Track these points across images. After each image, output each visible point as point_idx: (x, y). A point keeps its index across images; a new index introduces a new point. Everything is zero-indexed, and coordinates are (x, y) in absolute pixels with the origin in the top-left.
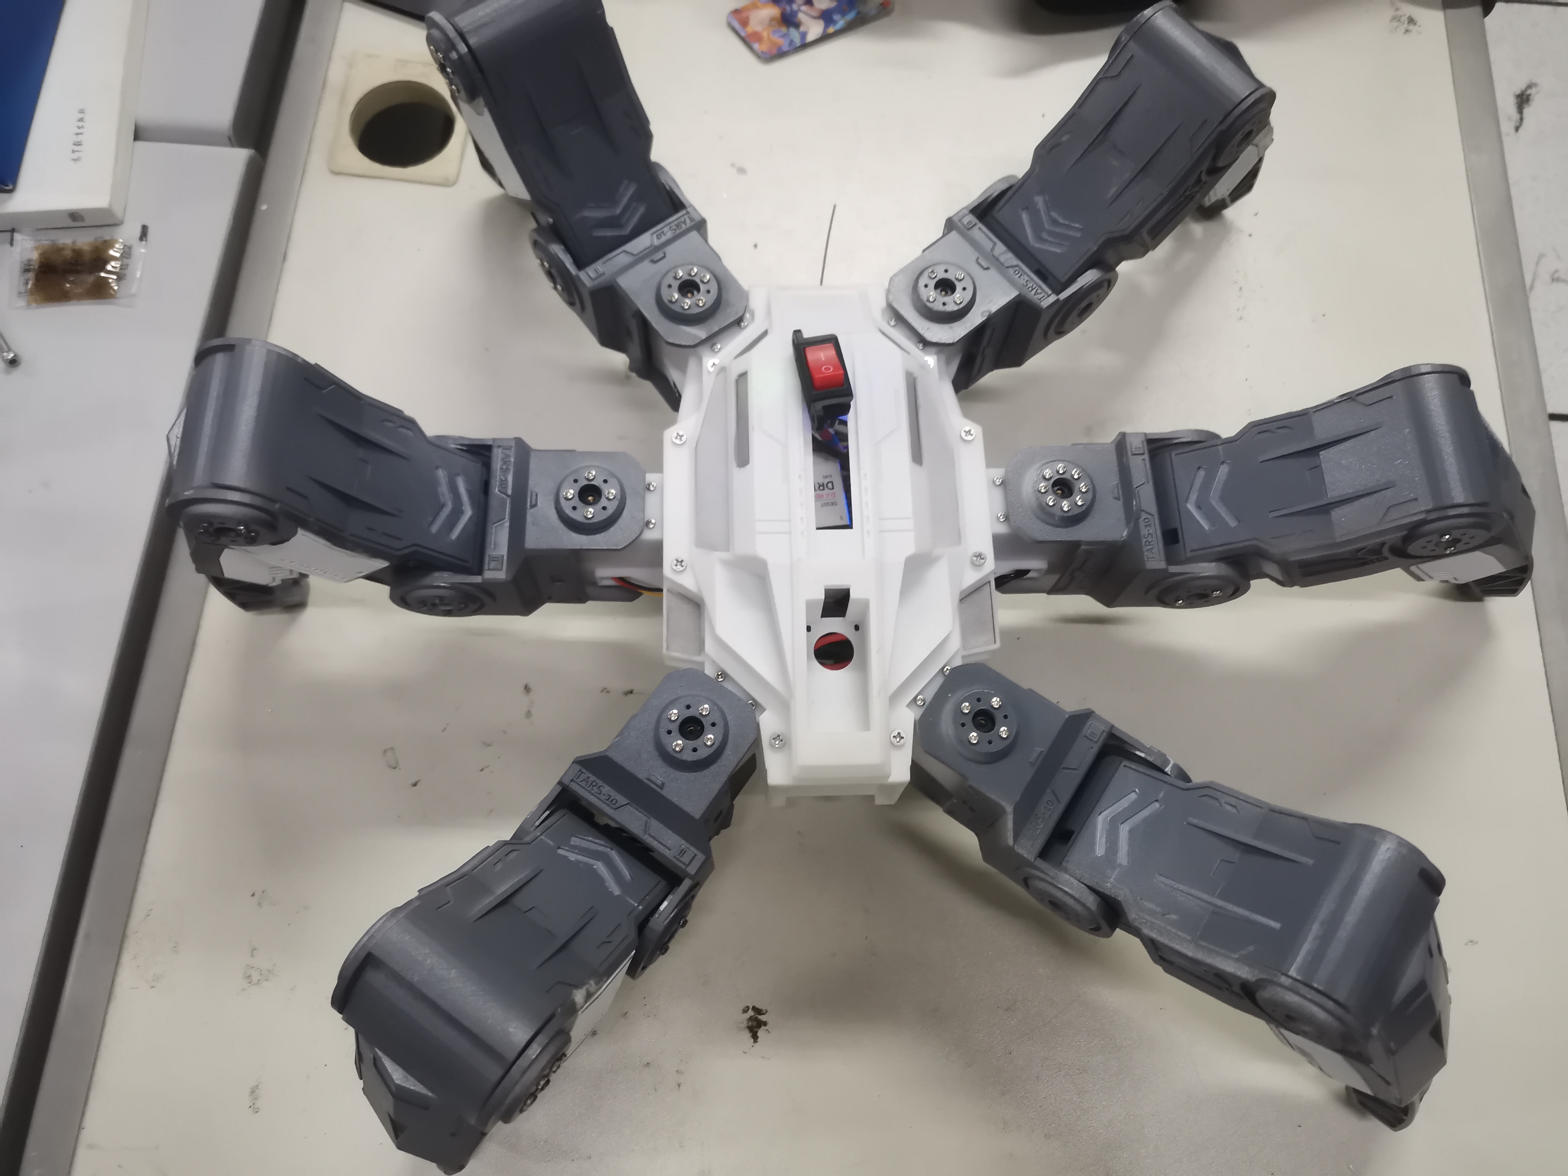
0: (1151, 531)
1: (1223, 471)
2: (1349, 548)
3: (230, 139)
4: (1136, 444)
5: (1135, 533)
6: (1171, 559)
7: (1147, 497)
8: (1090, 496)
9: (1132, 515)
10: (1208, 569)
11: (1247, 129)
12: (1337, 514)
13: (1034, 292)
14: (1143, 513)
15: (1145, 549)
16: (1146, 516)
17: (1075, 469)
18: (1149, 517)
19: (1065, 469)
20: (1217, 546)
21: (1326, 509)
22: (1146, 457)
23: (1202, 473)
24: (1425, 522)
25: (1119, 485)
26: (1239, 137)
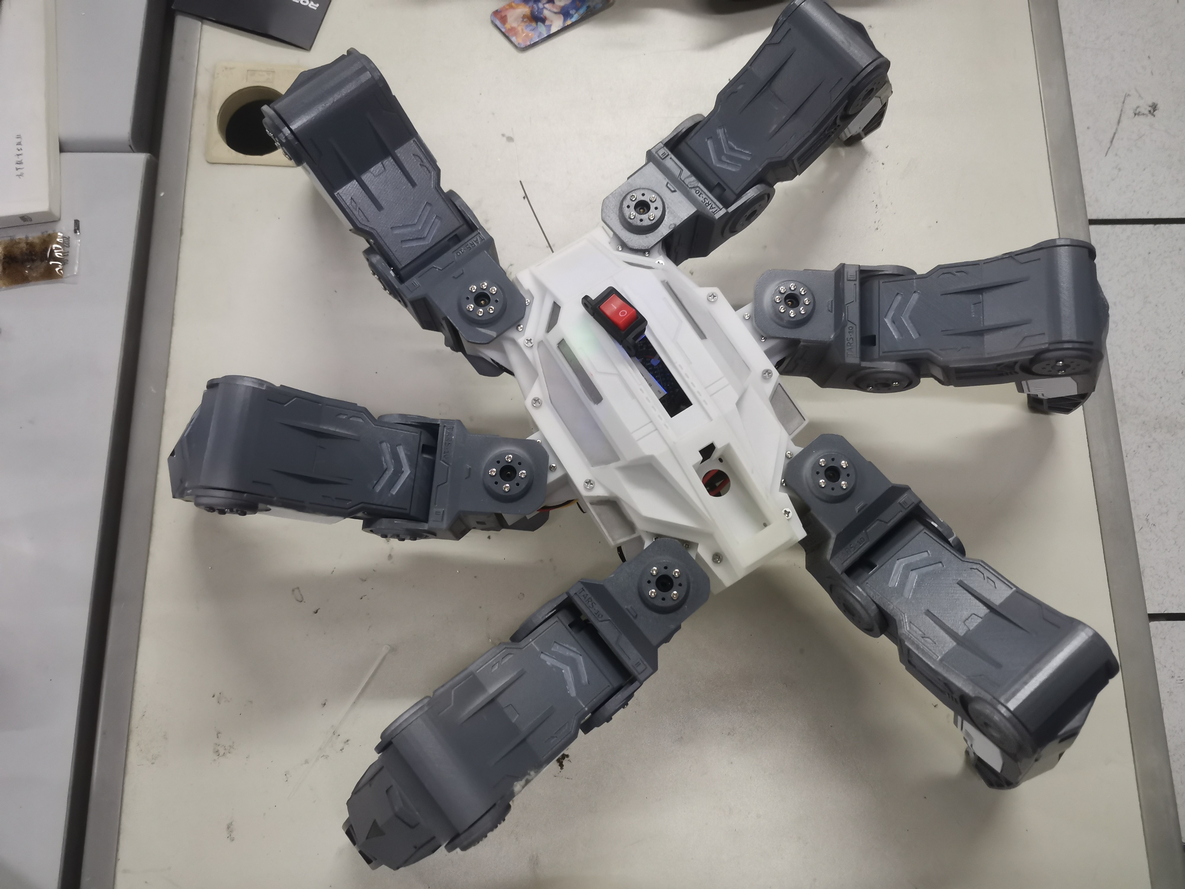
0: (852, 336)
1: (915, 297)
2: (992, 363)
4: (851, 273)
5: (840, 337)
6: (864, 357)
7: (853, 311)
8: (811, 307)
9: (839, 325)
10: (889, 366)
11: (869, 88)
12: (988, 338)
13: (709, 207)
14: (849, 323)
15: (847, 348)
16: (851, 325)
17: (802, 288)
18: (853, 325)
19: (795, 287)
20: (902, 351)
21: (980, 333)
22: (857, 283)
23: (899, 298)
24: (1047, 351)
25: (833, 302)
26: (864, 93)
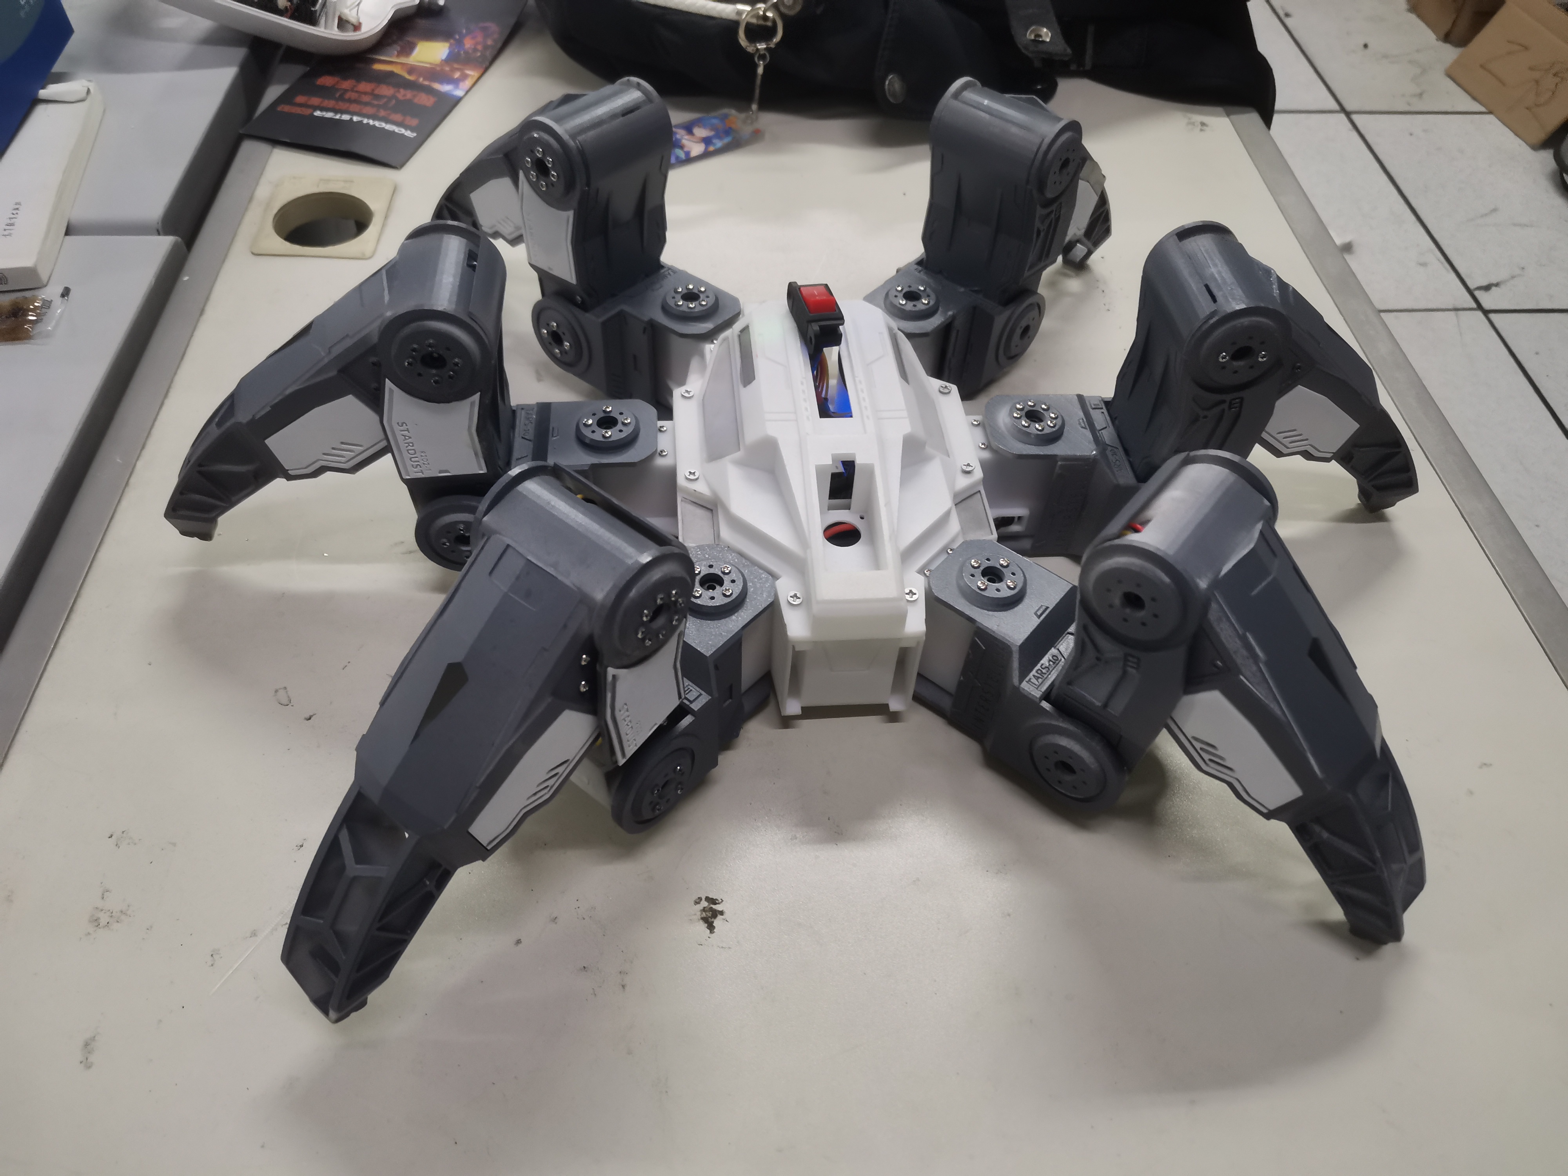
0: (1118, 459)
3: (158, 231)
4: (1094, 402)
8: (1059, 421)
14: (1108, 447)
17: (1044, 405)
18: (1115, 449)
19: (1035, 403)
26: (1057, 165)
